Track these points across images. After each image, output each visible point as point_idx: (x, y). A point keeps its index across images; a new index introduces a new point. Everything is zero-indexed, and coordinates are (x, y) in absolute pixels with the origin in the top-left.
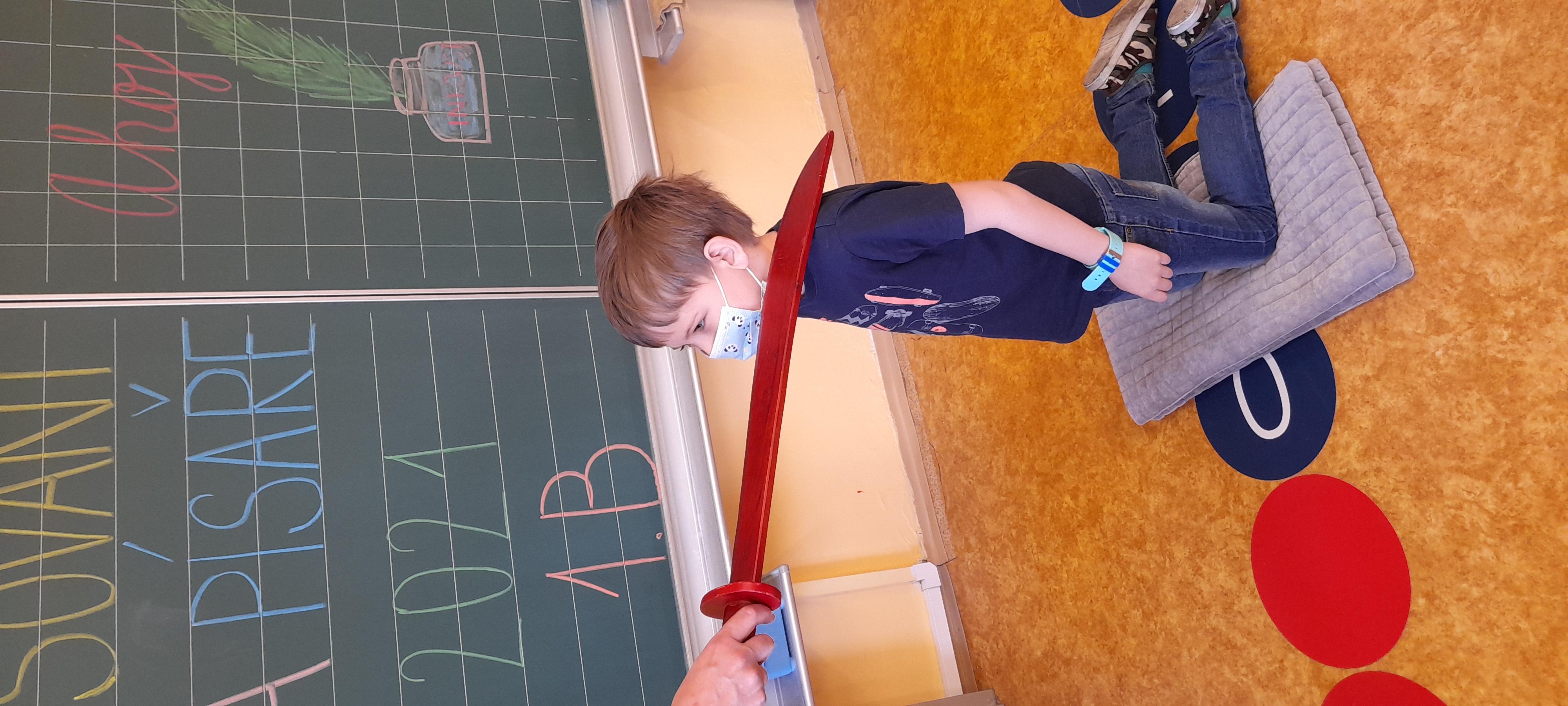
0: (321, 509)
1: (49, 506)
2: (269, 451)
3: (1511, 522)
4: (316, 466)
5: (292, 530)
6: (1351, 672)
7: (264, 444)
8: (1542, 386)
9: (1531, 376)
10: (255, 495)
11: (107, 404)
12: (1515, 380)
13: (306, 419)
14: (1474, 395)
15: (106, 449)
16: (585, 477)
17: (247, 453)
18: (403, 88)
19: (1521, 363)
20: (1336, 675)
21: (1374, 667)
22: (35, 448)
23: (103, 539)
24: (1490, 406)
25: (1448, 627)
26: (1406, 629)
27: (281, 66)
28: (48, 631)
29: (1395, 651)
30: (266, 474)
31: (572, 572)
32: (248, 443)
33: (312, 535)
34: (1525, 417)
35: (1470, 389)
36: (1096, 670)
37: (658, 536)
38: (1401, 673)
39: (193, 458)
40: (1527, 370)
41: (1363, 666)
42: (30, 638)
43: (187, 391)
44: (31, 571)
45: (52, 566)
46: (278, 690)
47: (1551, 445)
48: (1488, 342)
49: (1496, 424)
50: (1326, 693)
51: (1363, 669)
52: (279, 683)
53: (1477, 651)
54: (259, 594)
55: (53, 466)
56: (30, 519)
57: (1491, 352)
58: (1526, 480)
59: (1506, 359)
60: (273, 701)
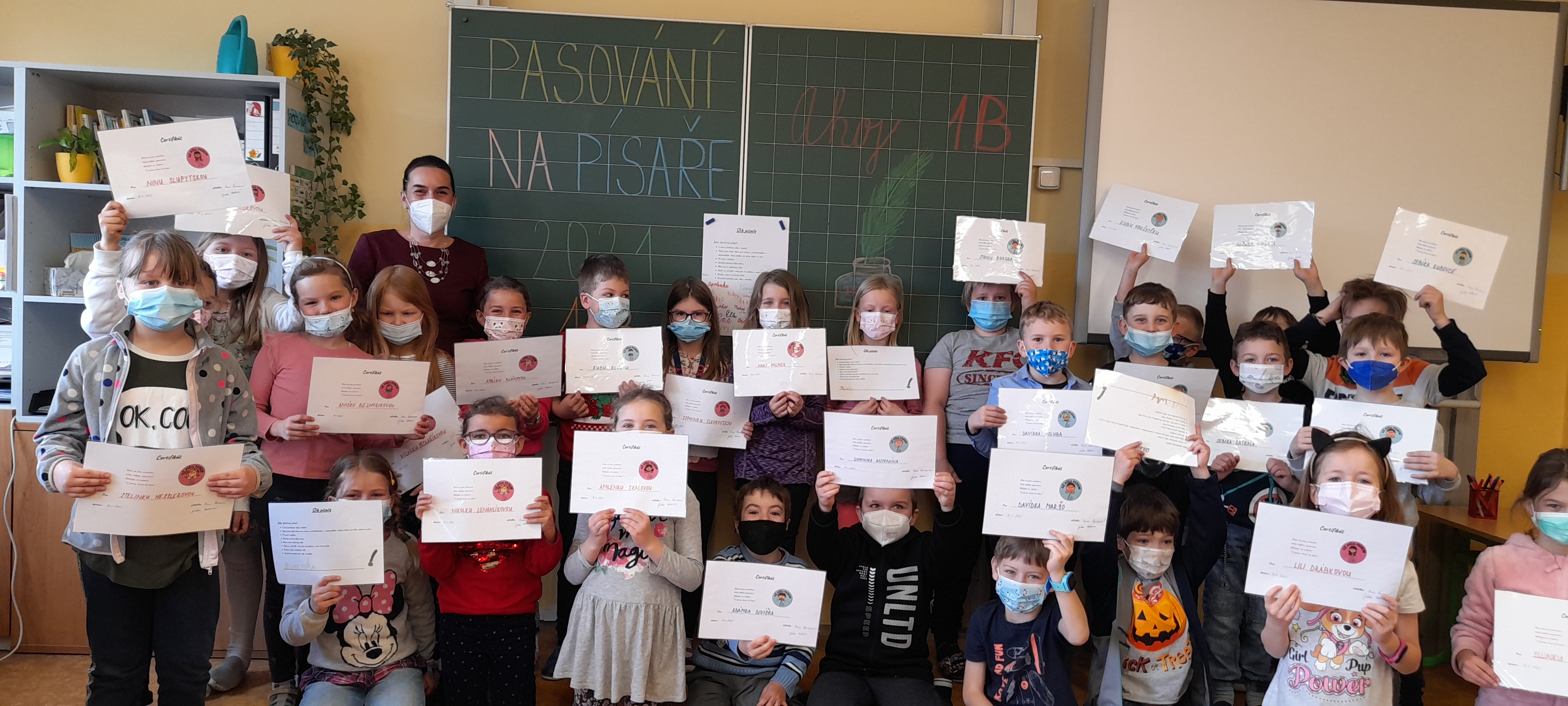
0: (627, 194)
1: (644, 80)
2: (659, 175)
4: (649, 193)
5: (618, 180)
7: (664, 171)
10: (638, 165)
11: (691, 106)
13: (675, 191)
15: (668, 104)
17: (660, 163)
18: (871, 263)
22: (672, 74)
23: (625, 101)
27: (884, 200)
28: (586, 79)
30: (648, 172)
32: (665, 165)
33: (614, 189)
39: (660, 141)
42: (585, 71)
43: (694, 140)
44: (615, 72)
45: (616, 80)
46: (543, 167)
52: (546, 168)
54: (590, 163)
55: (663, 82)
56: (639, 73)
60: (538, 165)
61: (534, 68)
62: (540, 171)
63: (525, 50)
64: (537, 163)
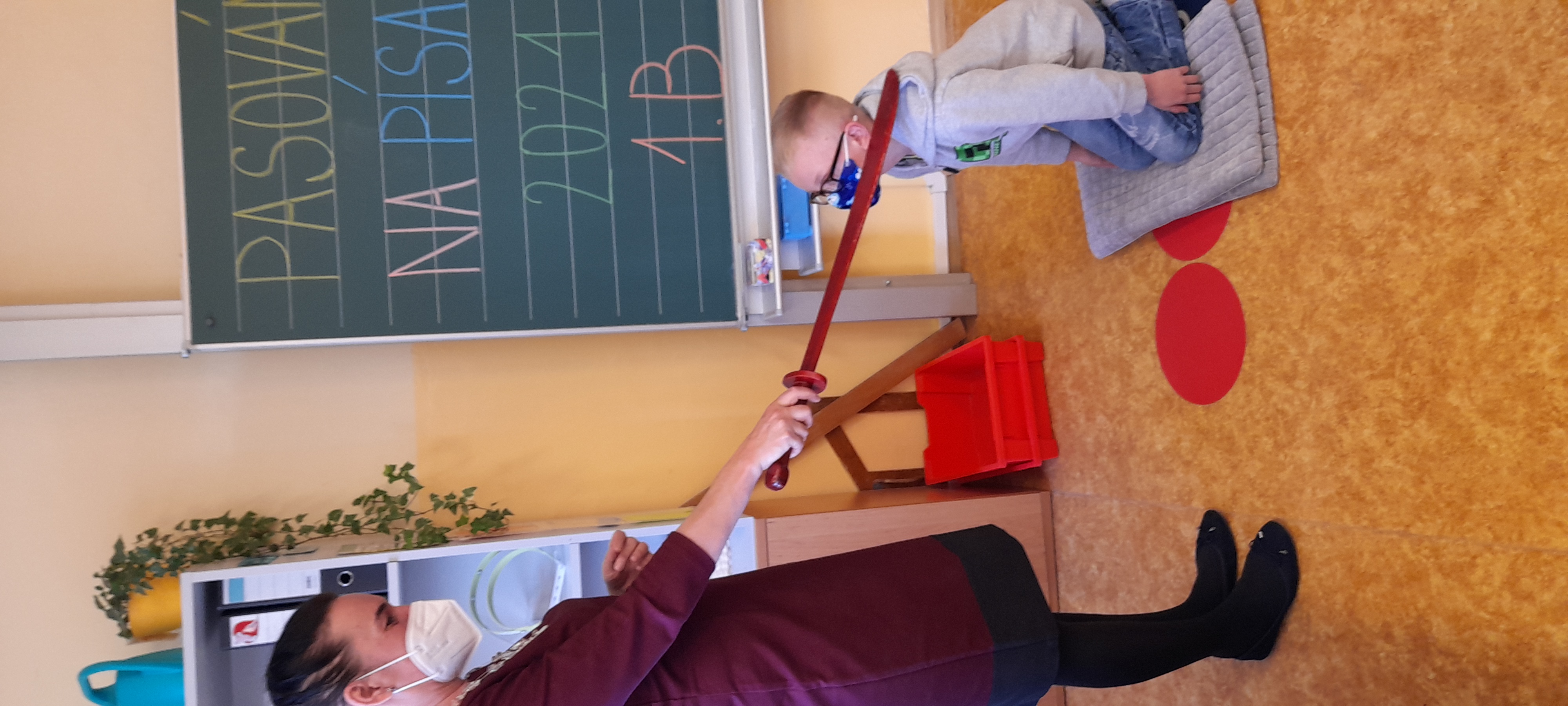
0: (470, 70)
1: (282, 43)
2: (432, 20)
3: (1296, 161)
4: (466, 36)
5: (448, 82)
6: (1187, 263)
7: (428, 13)
8: (1335, 62)
9: (1331, 53)
10: (423, 52)
12: (1323, 56)
14: (1298, 64)
16: (666, 69)
17: (416, 19)
19: (1328, 43)
20: (1178, 264)
21: (1200, 260)
23: (319, 72)
24: (1304, 73)
25: (1246, 232)
26: (1223, 234)
28: (289, 132)
29: (1214, 249)
30: (431, 38)
31: (651, 140)
32: (417, 11)
33: (463, 88)
34: (1320, 83)
35: (1296, 59)
36: (1039, 260)
37: (719, 122)
38: (1214, 265)
40: (1330, 48)
41: (1194, 259)
42: (275, 135)
44: (272, 88)
45: (287, 86)
46: (442, 194)
47: (1330, 106)
48: (1314, 25)
49: (1304, 88)
50: (1169, 278)
51: (1194, 261)
52: (442, 189)
53: (1257, 250)
54: (427, 125)
55: (282, 13)
56: (270, 50)
57: (1315, 32)
58: (1311, 131)
59: (1320, 39)
60: (438, 201)
61: (279, 213)
62: (447, 198)
63: (250, 229)
64: (435, 204)
